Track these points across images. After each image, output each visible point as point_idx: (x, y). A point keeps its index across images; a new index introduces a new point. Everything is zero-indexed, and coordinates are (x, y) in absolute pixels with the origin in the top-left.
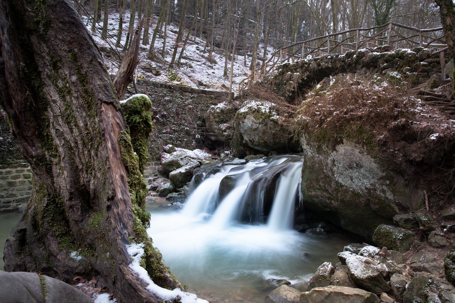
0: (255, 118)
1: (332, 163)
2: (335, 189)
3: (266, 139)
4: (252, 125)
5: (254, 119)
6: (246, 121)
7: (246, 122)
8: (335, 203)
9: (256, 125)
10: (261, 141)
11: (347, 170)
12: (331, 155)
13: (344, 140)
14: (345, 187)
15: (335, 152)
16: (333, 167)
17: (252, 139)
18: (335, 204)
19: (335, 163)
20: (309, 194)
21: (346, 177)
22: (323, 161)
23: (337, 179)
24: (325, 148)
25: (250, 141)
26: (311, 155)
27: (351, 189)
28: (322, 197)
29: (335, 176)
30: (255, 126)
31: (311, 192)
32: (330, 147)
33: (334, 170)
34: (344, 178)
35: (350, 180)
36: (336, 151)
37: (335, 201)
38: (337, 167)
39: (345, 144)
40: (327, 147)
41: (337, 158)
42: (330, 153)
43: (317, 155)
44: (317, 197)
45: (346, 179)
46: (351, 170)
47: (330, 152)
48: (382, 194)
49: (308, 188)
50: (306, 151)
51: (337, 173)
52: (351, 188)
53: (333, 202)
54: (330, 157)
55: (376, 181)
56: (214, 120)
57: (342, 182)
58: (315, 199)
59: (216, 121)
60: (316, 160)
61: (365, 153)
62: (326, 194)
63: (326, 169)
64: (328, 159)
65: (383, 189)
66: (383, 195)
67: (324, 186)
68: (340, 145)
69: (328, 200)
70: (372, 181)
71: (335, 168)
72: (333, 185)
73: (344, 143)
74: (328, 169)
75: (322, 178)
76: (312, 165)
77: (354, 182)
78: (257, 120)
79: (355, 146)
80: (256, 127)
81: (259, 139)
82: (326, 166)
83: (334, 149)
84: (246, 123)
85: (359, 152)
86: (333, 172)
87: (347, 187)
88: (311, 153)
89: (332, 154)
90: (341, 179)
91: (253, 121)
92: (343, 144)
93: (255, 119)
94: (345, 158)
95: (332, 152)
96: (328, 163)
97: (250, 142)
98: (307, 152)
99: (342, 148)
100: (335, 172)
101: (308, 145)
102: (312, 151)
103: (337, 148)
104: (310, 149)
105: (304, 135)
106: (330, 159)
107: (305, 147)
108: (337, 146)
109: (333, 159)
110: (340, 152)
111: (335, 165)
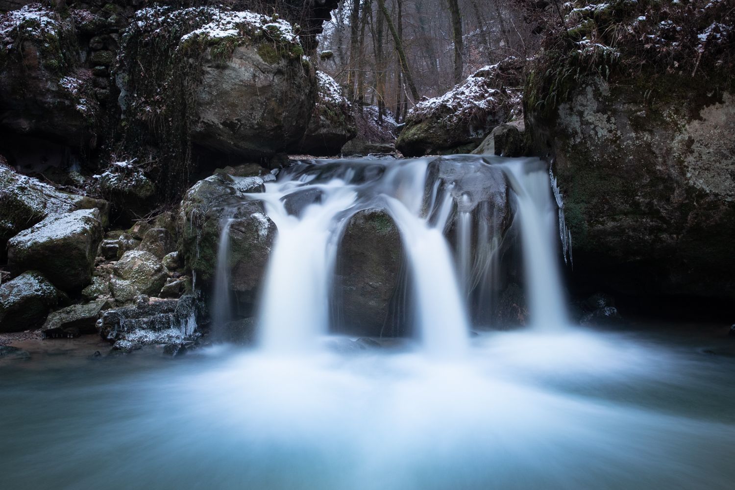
0: (263, 56)
1: (685, 148)
2: (682, 205)
3: (285, 118)
4: (254, 76)
5: (261, 60)
6: (235, 63)
7: (237, 66)
8: (672, 238)
9: (266, 78)
10: (269, 125)
11: (726, 159)
12: (686, 130)
13: (726, 95)
14: (712, 197)
15: (696, 123)
16: (686, 157)
17: (239, 120)
18: (670, 241)
19: (693, 147)
20: (596, 228)
21: (719, 174)
22: (659, 144)
23: (691, 182)
24: (670, 116)
25: (227, 124)
26: (609, 136)
27: (729, 199)
28: (634, 230)
29: (689, 175)
30: (262, 80)
31: (603, 223)
32: (684, 111)
33: (686, 164)
34: (713, 177)
35: (728, 180)
36: (701, 119)
37: (671, 234)
38: (696, 154)
39: (727, 103)
40: (677, 112)
41: (701, 135)
42: (684, 126)
43: (633, 135)
44: (619, 231)
45: (717, 179)
47: (682, 122)
49: (590, 216)
50: (592, 126)
51: (694, 169)
52: (730, 196)
53: (664, 236)
54: (681, 133)
56: (43, 62)
57: (704, 187)
58: (610, 238)
59: (49, 68)
60: (628, 146)
62: (649, 220)
63: (665, 161)
64: (673, 139)
67: (650, 204)
68: (712, 107)
69: (650, 235)
71: (691, 159)
72: (677, 197)
73: (724, 102)
74: (670, 163)
75: (644, 186)
76: (611, 159)
78: (271, 63)
80: (266, 83)
81: (263, 118)
82: (664, 157)
83: (695, 115)
84: (234, 69)
86: (685, 166)
87: (716, 195)
88: (610, 131)
89: (687, 126)
90: (701, 181)
91: (257, 66)
92: (722, 102)
93: (265, 61)
94: (726, 133)
95: (689, 123)
96: (671, 148)
97: (227, 130)
98: (594, 129)
99: (720, 111)
100: (688, 167)
101: (604, 112)
102: (613, 127)
103: (704, 113)
104: (608, 121)
105: (589, 90)
106: (679, 138)
107: (590, 117)
108: (706, 109)
109: (690, 137)
110: (712, 121)
111: (692, 152)
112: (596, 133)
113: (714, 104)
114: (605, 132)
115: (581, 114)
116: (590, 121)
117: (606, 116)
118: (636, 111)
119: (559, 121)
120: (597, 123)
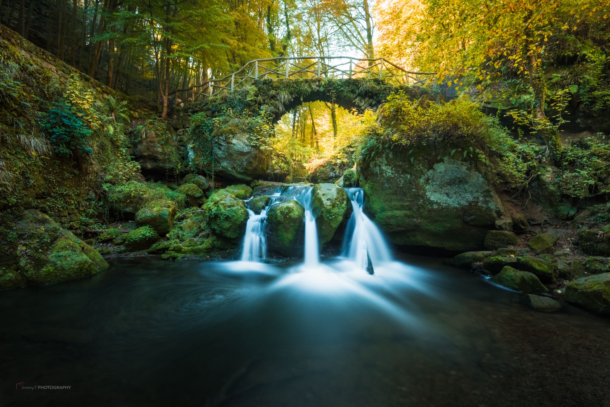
1: (426, 182)
3: (257, 165)
4: (243, 148)
7: (235, 143)
10: (250, 168)
11: (444, 187)
12: (426, 174)
13: (446, 159)
14: (437, 204)
15: (431, 171)
16: (426, 186)
17: (237, 166)
18: (417, 222)
19: (430, 181)
21: (441, 194)
22: (414, 180)
23: (428, 197)
24: (419, 168)
26: (392, 176)
28: (401, 217)
29: (427, 194)
30: (246, 149)
32: (426, 165)
34: (438, 195)
35: (445, 197)
36: (434, 169)
38: (431, 185)
39: (446, 163)
40: (423, 166)
41: (433, 177)
43: (403, 176)
44: (395, 217)
45: (440, 196)
46: (449, 187)
47: (425, 171)
48: (483, 205)
51: (430, 191)
52: (445, 204)
53: (415, 220)
54: (424, 175)
55: (480, 194)
56: (156, 139)
57: (434, 199)
61: (473, 170)
63: (416, 188)
64: (420, 178)
65: (486, 200)
66: (485, 206)
67: (409, 206)
68: (439, 164)
69: (408, 219)
70: (476, 195)
71: (428, 187)
77: (450, 198)
78: (250, 142)
79: (462, 164)
80: (248, 151)
82: (416, 186)
83: (431, 167)
85: (467, 169)
87: (440, 203)
88: (392, 174)
90: (433, 197)
91: (244, 143)
92: (443, 162)
93: (248, 141)
94: (445, 176)
95: (428, 171)
96: (420, 182)
98: (385, 173)
99: (443, 166)
100: (426, 190)
101: (390, 165)
102: (394, 172)
103: (436, 166)
104: (392, 169)
105: (384, 155)
106: (423, 177)
107: (384, 168)
108: (436, 165)
109: (428, 177)
110: (439, 170)
111: (429, 184)
112: (386, 174)
113: (440, 163)
114: (390, 174)
115: (380, 166)
116: (384, 169)
117: (391, 167)
118: (404, 165)
119: (370, 169)
120: (386, 170)
